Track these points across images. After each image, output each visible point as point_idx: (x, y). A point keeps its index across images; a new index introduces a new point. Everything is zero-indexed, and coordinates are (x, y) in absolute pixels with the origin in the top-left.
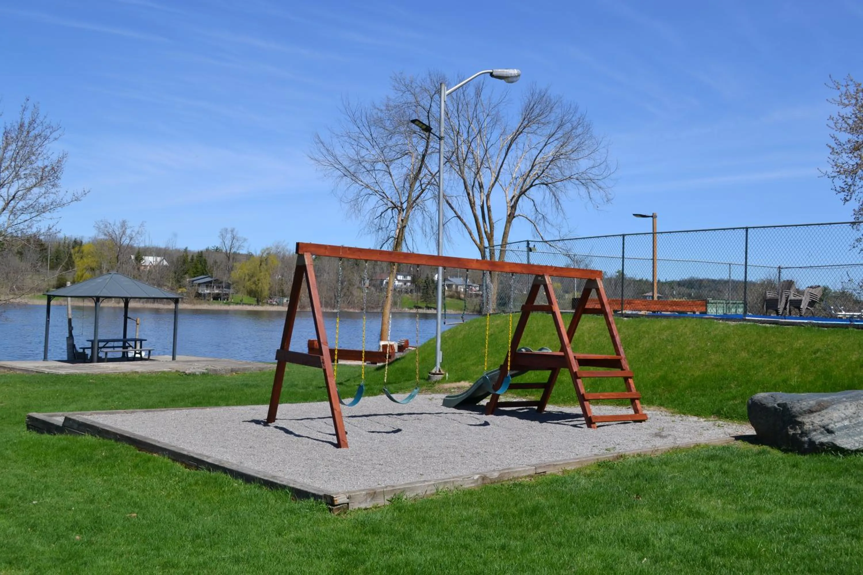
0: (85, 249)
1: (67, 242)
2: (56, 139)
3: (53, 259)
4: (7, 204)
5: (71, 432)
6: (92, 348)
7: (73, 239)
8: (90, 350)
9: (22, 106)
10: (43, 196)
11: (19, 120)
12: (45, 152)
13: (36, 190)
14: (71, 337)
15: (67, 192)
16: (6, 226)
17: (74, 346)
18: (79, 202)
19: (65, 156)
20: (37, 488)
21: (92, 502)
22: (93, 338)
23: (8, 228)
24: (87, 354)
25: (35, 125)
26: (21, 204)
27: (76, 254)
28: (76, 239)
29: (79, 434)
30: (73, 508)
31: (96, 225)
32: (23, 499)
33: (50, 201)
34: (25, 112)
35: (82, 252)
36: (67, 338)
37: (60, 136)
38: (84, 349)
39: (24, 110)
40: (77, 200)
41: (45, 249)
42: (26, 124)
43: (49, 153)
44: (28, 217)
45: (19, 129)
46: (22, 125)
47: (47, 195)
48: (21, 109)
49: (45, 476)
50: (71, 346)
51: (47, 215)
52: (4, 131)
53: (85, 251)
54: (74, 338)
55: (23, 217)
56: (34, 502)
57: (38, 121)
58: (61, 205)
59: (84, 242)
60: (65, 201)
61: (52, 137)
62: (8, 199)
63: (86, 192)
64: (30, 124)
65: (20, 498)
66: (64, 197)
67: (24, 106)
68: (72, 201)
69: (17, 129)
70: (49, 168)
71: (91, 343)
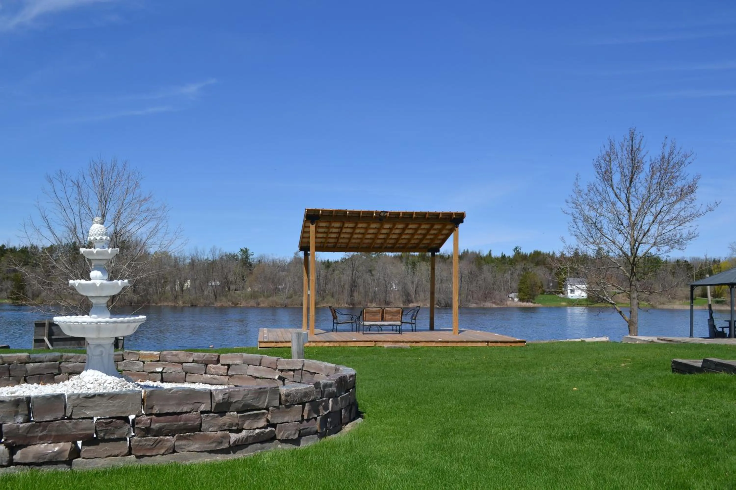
0: (722, 266)
1: (708, 261)
2: (690, 163)
3: (697, 275)
4: (656, 218)
5: (708, 371)
6: (730, 327)
7: (713, 259)
8: (728, 329)
9: (662, 143)
10: (683, 210)
11: (661, 154)
12: (682, 174)
13: (677, 206)
14: (711, 319)
15: (702, 205)
16: (656, 235)
17: (714, 327)
18: (712, 211)
19: (698, 177)
20: (675, 404)
21: (727, 416)
22: (729, 319)
23: (657, 237)
24: (726, 333)
25: (673, 156)
26: (667, 217)
27: (716, 270)
28: (714, 259)
29: (716, 373)
30: (708, 420)
31: (730, 247)
32: (662, 409)
33: (689, 213)
34: (665, 148)
35: (721, 268)
36: (709, 320)
37: (693, 160)
38: (723, 328)
39: (664, 146)
40: (711, 210)
41: (692, 268)
42: (667, 156)
43: (685, 175)
44: (672, 227)
45: (661, 160)
46: (663, 158)
47: (686, 209)
48: (662, 145)
49: (684, 397)
50: (712, 327)
51: (688, 224)
52: (650, 164)
53: (722, 267)
54: (714, 320)
55: (669, 228)
56: (672, 413)
57: (675, 153)
58: (699, 215)
59: (721, 261)
60: (701, 212)
61: (687, 162)
62: (656, 213)
63: (717, 203)
64: (670, 155)
65: (660, 408)
66: (699, 209)
67: (664, 142)
68: (707, 211)
69: (660, 161)
70: (686, 187)
71: (728, 323)
